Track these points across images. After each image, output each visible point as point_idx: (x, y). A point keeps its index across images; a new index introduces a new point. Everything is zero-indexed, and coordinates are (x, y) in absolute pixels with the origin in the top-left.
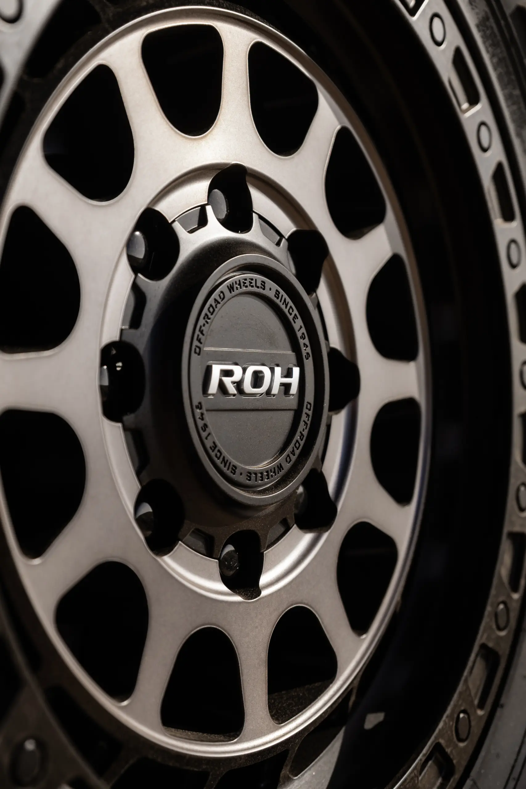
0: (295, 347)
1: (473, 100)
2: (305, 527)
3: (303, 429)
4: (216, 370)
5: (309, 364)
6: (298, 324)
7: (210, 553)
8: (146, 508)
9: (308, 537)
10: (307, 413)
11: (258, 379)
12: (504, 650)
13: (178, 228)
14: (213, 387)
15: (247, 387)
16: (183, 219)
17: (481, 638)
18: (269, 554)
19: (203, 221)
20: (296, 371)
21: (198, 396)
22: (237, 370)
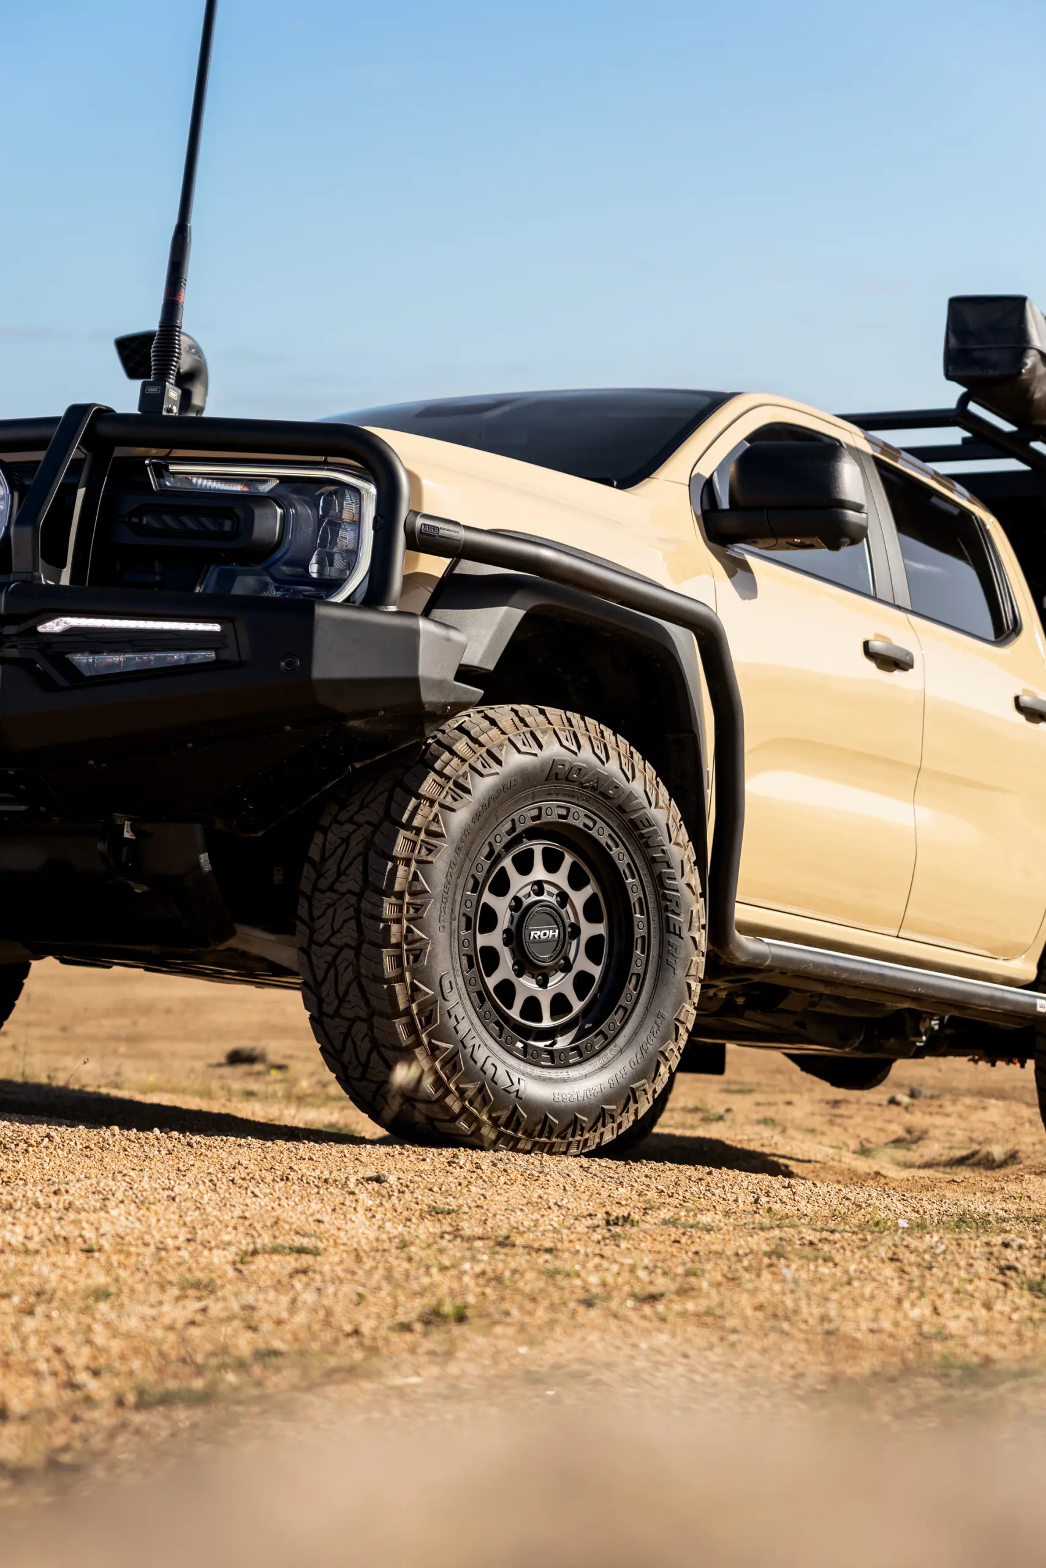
0: (557, 924)
1: (617, 846)
2: (562, 971)
3: (560, 946)
4: (532, 933)
5: (561, 928)
6: (558, 918)
7: (533, 978)
8: (516, 967)
9: (563, 974)
10: (561, 942)
11: (545, 934)
12: (630, 1008)
13: (523, 899)
14: (532, 937)
15: (542, 936)
16: (524, 896)
17: (620, 1003)
18: (550, 979)
19: (529, 895)
20: (557, 931)
21: (527, 940)
22: (539, 933)
